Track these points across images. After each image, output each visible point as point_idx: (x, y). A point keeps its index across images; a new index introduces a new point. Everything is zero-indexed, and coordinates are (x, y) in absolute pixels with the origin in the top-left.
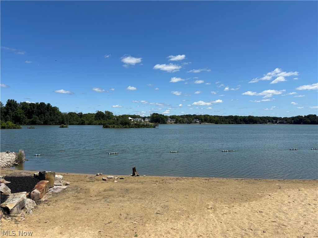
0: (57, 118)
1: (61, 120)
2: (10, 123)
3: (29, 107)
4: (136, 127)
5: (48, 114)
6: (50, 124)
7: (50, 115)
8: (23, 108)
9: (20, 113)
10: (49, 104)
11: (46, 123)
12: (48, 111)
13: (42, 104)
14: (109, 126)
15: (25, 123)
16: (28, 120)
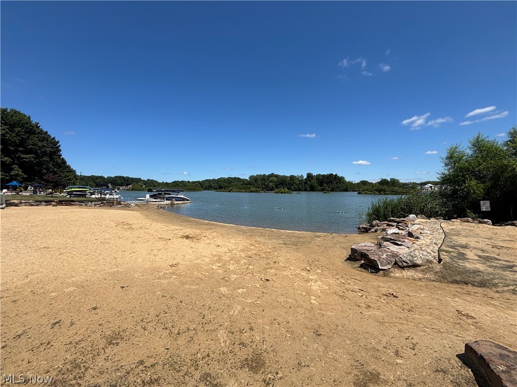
0: (342, 185)
1: (345, 187)
2: (286, 190)
3: (321, 178)
4: (393, 194)
5: (335, 182)
6: (336, 191)
7: (337, 184)
8: (317, 179)
9: (314, 182)
10: (336, 175)
11: (333, 190)
12: (335, 180)
13: (331, 175)
14: (362, 192)
15: (318, 190)
16: (320, 188)
